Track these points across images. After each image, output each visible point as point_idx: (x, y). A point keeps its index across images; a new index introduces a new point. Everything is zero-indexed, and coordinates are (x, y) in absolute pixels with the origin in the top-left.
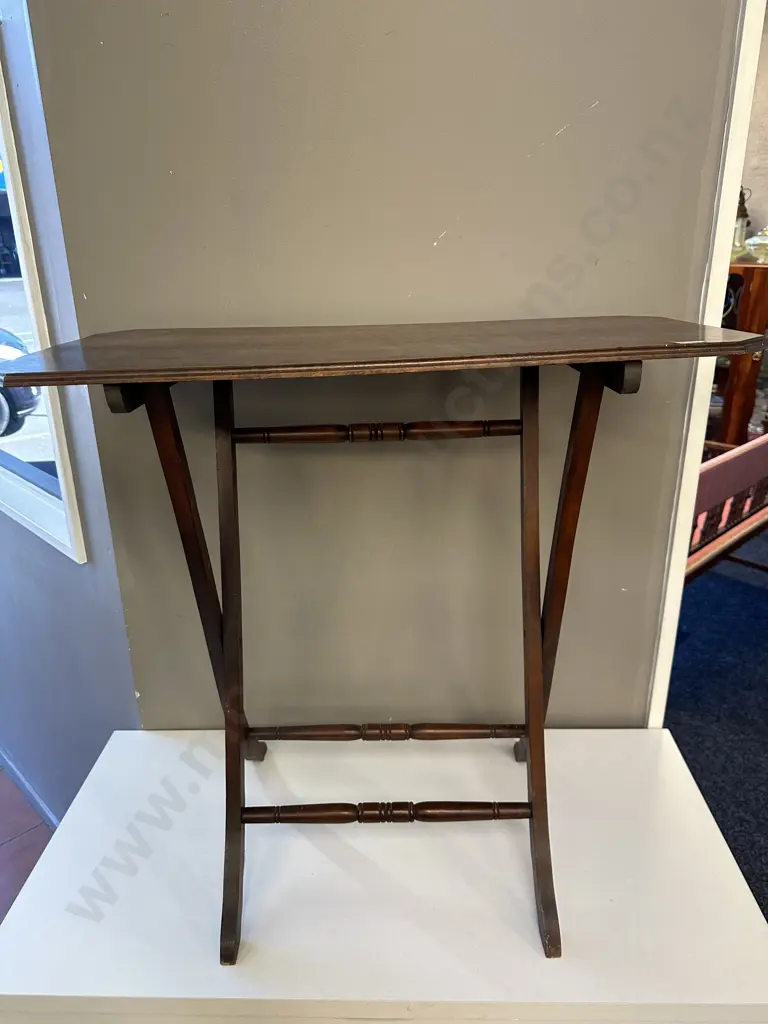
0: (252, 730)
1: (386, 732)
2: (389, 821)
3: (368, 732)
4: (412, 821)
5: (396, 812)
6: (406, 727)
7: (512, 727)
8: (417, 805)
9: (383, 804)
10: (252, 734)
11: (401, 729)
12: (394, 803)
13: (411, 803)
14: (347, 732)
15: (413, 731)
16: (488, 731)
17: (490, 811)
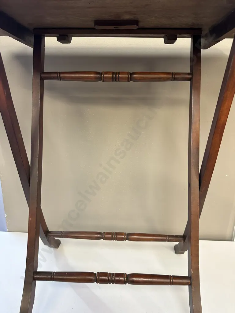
0: (50, 232)
1: (115, 236)
2: (113, 283)
3: (106, 236)
4: (125, 284)
5: (117, 278)
6: (125, 234)
7: (177, 236)
8: (129, 275)
9: (110, 273)
10: (50, 234)
11: (122, 235)
12: (116, 273)
13: (126, 274)
14: (96, 235)
15: (128, 237)
16: (165, 238)
17: (168, 281)
